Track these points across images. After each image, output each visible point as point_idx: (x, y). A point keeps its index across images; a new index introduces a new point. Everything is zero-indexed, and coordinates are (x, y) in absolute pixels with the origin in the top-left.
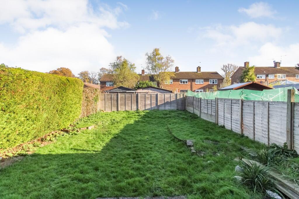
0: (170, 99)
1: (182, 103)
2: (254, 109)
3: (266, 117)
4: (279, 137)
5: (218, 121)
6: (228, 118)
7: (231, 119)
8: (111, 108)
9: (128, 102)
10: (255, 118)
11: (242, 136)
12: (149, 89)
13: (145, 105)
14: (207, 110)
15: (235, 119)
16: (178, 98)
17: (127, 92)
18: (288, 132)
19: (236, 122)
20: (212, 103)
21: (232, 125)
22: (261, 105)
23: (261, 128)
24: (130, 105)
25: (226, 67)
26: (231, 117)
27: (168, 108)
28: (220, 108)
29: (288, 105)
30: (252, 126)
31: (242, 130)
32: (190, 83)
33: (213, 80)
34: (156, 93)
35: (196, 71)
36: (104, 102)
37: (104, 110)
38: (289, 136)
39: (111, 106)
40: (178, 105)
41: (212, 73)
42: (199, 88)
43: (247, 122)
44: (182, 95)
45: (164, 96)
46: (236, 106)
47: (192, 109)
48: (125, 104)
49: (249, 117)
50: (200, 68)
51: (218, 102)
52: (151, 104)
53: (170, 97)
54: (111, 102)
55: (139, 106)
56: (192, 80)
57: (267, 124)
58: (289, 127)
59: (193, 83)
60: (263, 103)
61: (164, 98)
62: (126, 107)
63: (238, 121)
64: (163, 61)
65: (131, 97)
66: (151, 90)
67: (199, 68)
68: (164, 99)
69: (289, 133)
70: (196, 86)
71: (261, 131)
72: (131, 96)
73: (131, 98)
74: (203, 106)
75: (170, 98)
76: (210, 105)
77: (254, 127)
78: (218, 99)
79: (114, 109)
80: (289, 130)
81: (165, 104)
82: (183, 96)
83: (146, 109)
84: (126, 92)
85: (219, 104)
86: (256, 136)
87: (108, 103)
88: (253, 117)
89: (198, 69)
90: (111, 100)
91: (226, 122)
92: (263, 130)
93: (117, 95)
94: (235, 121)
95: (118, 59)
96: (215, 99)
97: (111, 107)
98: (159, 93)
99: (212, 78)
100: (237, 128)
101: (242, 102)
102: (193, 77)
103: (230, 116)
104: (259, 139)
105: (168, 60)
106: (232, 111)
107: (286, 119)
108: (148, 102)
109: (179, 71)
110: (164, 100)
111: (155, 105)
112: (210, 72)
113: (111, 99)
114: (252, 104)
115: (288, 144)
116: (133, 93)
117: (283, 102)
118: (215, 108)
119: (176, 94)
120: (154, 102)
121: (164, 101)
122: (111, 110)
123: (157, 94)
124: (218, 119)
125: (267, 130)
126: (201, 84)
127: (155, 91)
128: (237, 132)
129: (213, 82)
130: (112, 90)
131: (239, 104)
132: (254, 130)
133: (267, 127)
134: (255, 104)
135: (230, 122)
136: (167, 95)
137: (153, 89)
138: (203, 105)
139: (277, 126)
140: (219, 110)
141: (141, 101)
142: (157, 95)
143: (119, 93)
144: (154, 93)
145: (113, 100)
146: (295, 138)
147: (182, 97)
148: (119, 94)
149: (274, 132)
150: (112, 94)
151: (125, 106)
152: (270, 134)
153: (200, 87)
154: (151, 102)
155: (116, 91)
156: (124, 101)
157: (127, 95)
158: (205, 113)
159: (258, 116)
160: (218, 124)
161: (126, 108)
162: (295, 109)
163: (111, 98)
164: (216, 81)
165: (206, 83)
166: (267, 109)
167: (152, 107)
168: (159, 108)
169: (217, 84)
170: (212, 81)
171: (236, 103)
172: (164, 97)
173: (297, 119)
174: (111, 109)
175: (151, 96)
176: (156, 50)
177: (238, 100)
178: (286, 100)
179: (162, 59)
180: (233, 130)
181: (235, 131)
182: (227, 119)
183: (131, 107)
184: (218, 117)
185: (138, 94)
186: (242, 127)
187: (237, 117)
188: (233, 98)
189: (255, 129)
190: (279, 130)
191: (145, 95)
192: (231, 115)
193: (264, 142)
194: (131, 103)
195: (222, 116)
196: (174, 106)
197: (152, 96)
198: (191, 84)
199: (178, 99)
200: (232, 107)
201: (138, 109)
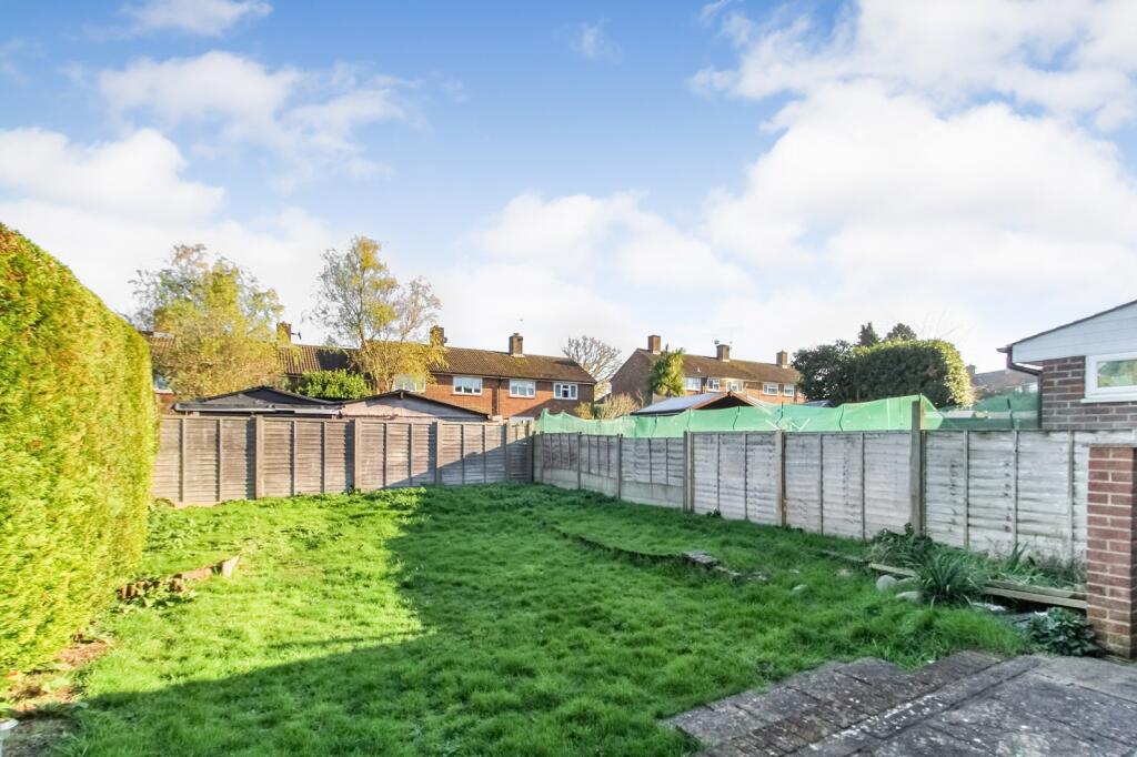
0: (484, 445)
1: (524, 459)
2: (822, 452)
3: (857, 471)
4: (893, 514)
5: (693, 502)
6: (731, 488)
7: (746, 490)
8: (218, 487)
9: (303, 456)
10: (825, 476)
11: (786, 528)
12: (398, 402)
13: (384, 470)
14: (648, 472)
15: (758, 487)
16: (511, 439)
17: (297, 411)
18: (913, 497)
19: (763, 495)
20: (670, 448)
21: (749, 506)
22: (841, 441)
23: (840, 501)
24: (316, 467)
25: (578, 345)
26: (746, 483)
27: (473, 476)
28: (701, 460)
29: (913, 437)
30: (817, 497)
31: (784, 514)
32: (490, 390)
33: (565, 387)
34: (430, 421)
35: (507, 351)
36: (176, 456)
37: (172, 496)
38: (918, 506)
39: (218, 476)
40: (507, 465)
41: (558, 362)
42: (519, 412)
43: (797, 490)
44: (522, 429)
45: (462, 433)
46: (764, 450)
47: (572, 475)
48: (292, 464)
49: (805, 476)
50: (520, 339)
51: (693, 442)
52: (410, 462)
53: (483, 437)
54: (218, 455)
55: (358, 473)
56: (497, 381)
57: (859, 487)
58: (918, 487)
59: (501, 392)
60: (848, 437)
61: (462, 441)
62: (295, 480)
63: (769, 491)
64: (393, 297)
65: (323, 436)
66: (405, 407)
67: (516, 341)
68: (462, 445)
69: (918, 500)
70: (514, 403)
71: (841, 508)
72: (323, 431)
73: (323, 440)
74: (632, 459)
75: (484, 441)
76: (664, 454)
77: (822, 500)
78: (693, 435)
79: (234, 490)
80: (918, 494)
81: (465, 462)
82: (527, 433)
83: (388, 484)
84: (293, 412)
85: (696, 451)
86: (826, 522)
87: (200, 465)
88: (818, 477)
89: (515, 344)
90: (218, 450)
91: (725, 500)
92: (847, 504)
93: (252, 426)
94: (760, 492)
95: (179, 257)
96: (682, 436)
97: (218, 482)
98: (440, 422)
99: (561, 378)
100: (767, 512)
101: (785, 436)
102: (501, 369)
103: (743, 479)
104: (836, 529)
105: (416, 293)
106: (748, 467)
107: (908, 469)
108: (397, 456)
109: (445, 345)
110: (462, 449)
111: (425, 469)
112: (551, 358)
113: (218, 446)
114: (816, 441)
115: (915, 526)
116: (329, 416)
117: (901, 432)
118: (681, 462)
119: (505, 427)
120: (420, 454)
121: (462, 453)
122: (218, 498)
123: (435, 424)
124: (693, 495)
125: (859, 503)
126: (528, 396)
127: (422, 412)
128: (766, 522)
129: (566, 394)
130: (213, 402)
131: (774, 445)
132: (822, 507)
133: (858, 494)
134: (825, 442)
135: (743, 499)
136: (473, 429)
137: (412, 403)
138: (628, 456)
139: (886, 488)
140: (696, 469)
141: (367, 449)
142: (433, 430)
143: (260, 418)
144: (418, 421)
145: (229, 447)
146: (928, 509)
147: (522, 436)
148: (261, 422)
149: (878, 504)
150: (221, 418)
151: (292, 473)
152: (867, 511)
153: (524, 408)
154: (409, 457)
155: (243, 406)
156: (287, 451)
157: (301, 426)
158: (638, 483)
159: (834, 470)
160: (692, 510)
161: (295, 484)
162: (929, 444)
163: (218, 441)
164: (573, 388)
165: (545, 396)
166: (860, 451)
167: (413, 475)
168: (441, 478)
169: (576, 398)
170: (562, 389)
171: (761, 443)
172: (462, 437)
173: (932, 466)
174: (218, 492)
175: (410, 432)
176: (365, 248)
177: (772, 434)
178: (908, 426)
179: (392, 285)
180: (753, 520)
181: (759, 522)
182: (731, 491)
183: (323, 478)
184: (693, 490)
185: (353, 422)
186: (783, 505)
187: (765, 481)
188: (751, 429)
189: (824, 506)
190: (891, 498)
191: (385, 427)
192: (746, 477)
193: (849, 534)
194: (323, 459)
195: (708, 485)
196: (494, 471)
197: (413, 429)
198: (495, 394)
199: (510, 445)
200: (749, 453)
201: (353, 486)
